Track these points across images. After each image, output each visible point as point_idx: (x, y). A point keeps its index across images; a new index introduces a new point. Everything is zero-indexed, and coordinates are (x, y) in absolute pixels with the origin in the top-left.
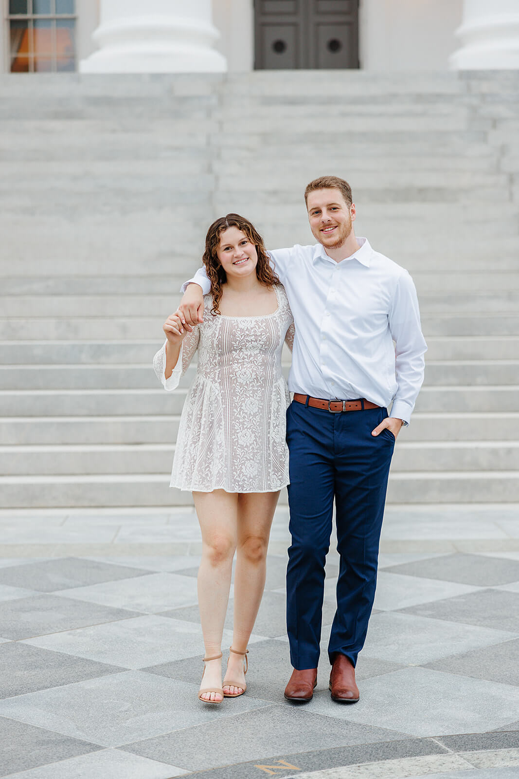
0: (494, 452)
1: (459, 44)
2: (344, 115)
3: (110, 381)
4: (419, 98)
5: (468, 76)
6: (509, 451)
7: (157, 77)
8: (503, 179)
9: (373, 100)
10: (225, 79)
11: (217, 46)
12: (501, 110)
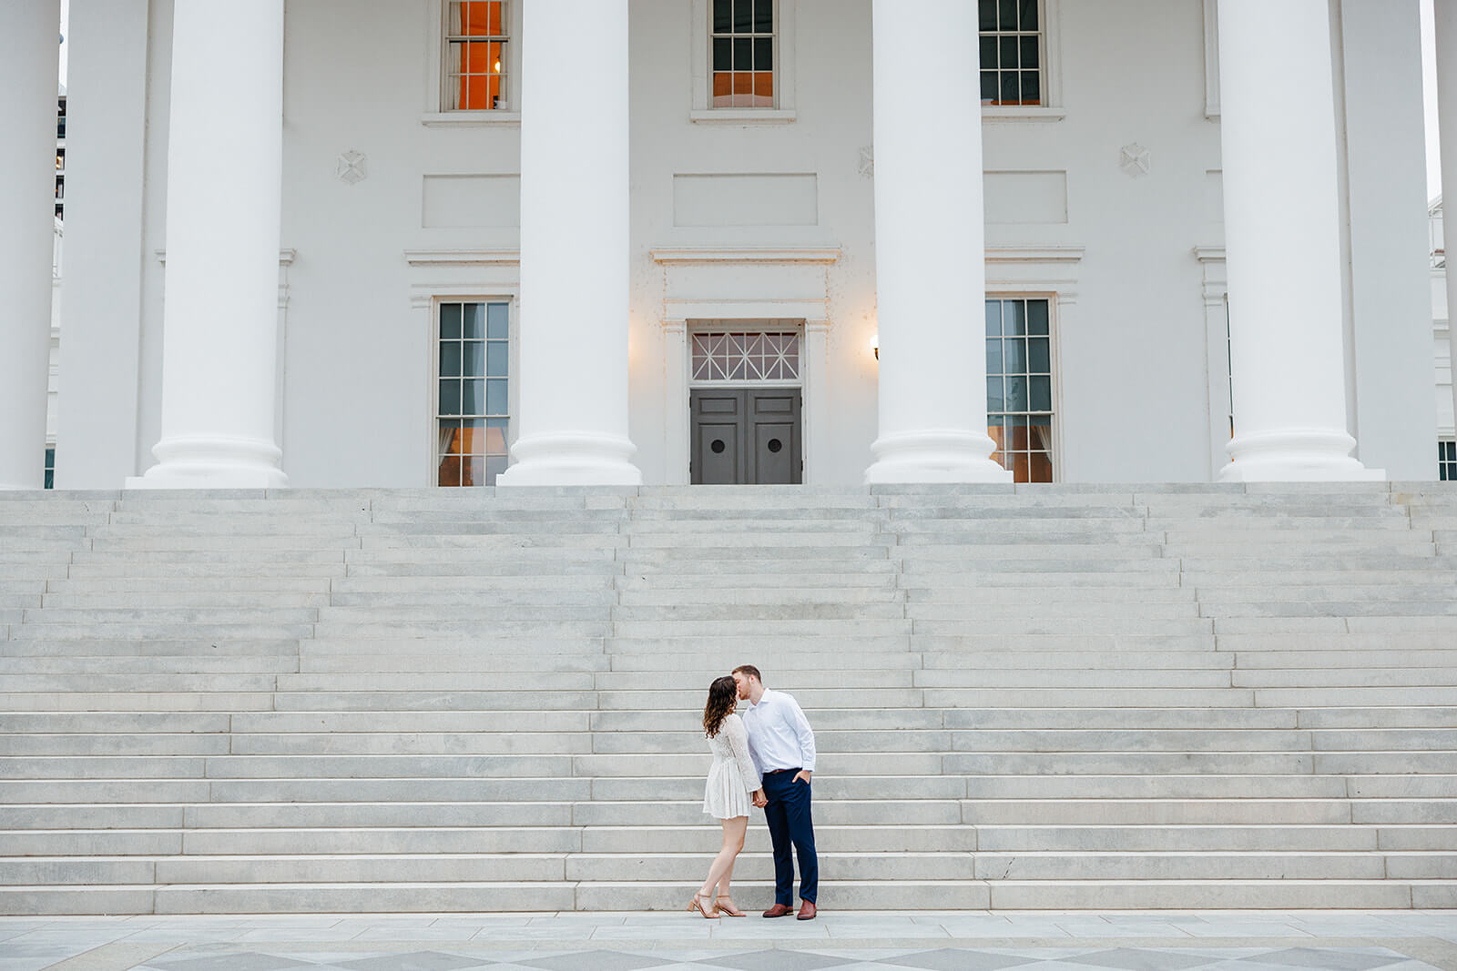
0: (843, 861)
1: (874, 458)
2: (752, 529)
3: (490, 793)
4: (827, 513)
5: (879, 490)
6: (857, 861)
7: (570, 490)
8: (899, 596)
9: (782, 515)
10: (638, 492)
11: (632, 459)
12: (907, 525)
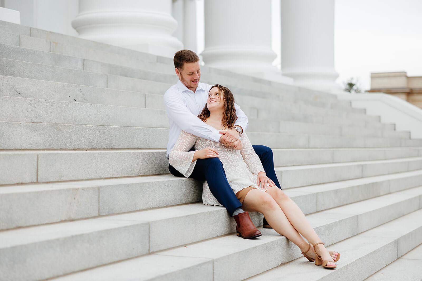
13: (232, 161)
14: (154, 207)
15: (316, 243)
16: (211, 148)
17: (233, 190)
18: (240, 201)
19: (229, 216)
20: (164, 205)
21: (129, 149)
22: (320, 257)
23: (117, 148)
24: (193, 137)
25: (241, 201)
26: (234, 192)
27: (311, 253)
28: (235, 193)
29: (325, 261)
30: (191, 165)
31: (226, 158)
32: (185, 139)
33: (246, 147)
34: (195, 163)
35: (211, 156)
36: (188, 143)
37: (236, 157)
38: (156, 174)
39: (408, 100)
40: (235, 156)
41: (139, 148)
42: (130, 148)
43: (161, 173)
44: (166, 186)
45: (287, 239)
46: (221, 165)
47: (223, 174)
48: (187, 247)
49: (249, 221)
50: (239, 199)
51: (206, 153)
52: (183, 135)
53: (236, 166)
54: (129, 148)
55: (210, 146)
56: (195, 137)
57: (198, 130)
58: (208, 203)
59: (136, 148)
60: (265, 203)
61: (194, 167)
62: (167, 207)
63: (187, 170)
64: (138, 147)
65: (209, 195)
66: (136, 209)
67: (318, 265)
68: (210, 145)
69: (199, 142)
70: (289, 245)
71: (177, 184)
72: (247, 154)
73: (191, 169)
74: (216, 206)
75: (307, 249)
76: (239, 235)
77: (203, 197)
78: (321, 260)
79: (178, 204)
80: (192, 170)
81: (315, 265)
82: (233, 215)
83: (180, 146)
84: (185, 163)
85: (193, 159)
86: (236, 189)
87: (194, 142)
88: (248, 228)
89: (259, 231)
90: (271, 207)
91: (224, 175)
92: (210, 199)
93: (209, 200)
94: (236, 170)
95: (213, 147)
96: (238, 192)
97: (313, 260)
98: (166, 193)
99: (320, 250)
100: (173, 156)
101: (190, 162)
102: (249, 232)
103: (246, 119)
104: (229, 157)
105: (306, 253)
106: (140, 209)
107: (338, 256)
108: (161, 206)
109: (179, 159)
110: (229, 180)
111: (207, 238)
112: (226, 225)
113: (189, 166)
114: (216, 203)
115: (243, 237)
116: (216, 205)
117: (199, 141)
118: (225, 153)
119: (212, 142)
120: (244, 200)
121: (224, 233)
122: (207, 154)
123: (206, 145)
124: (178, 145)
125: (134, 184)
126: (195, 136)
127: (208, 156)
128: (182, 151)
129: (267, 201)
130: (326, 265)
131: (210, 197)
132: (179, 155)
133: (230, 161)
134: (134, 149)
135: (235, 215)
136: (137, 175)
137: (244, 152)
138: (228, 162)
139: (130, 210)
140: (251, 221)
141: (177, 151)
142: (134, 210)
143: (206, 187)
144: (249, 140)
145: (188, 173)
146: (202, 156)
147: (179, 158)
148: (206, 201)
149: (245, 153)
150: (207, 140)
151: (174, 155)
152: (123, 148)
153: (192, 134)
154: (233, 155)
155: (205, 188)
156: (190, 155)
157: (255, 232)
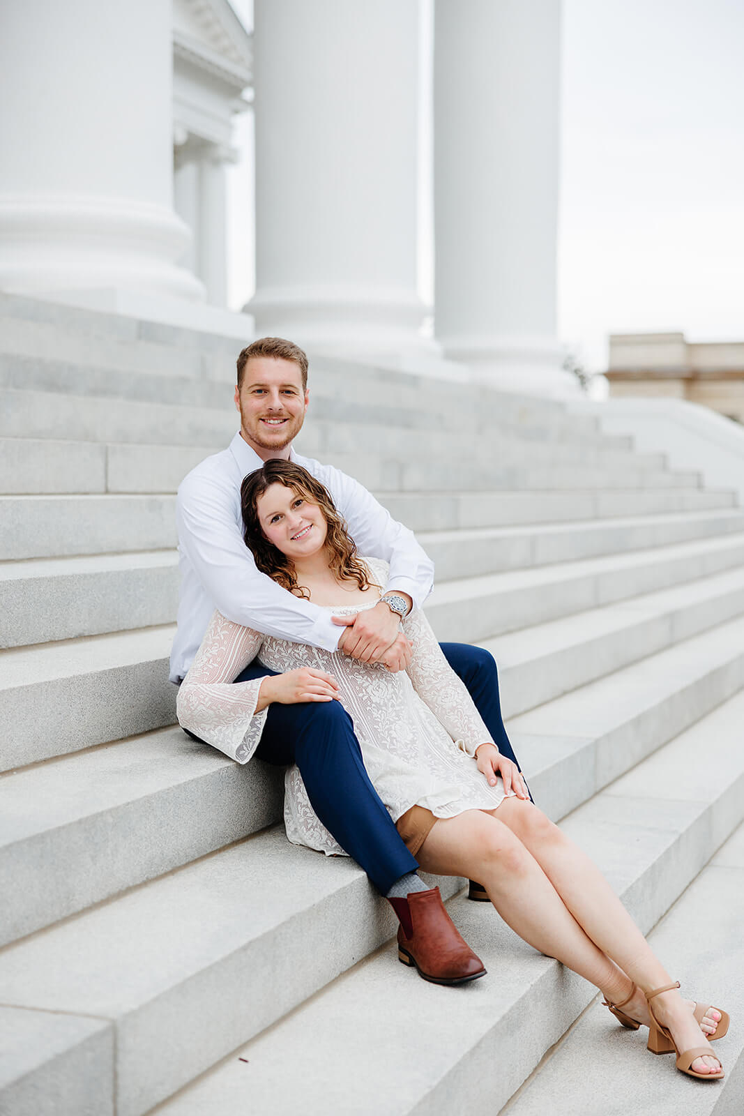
13: (381, 704)
14: (131, 884)
15: (654, 989)
16: (316, 672)
17: (386, 806)
18: (409, 846)
19: (374, 895)
20: (165, 869)
21: (56, 641)
22: (667, 1029)
23: (16, 644)
24: (251, 637)
25: (414, 847)
26: (390, 812)
27: (637, 1009)
28: (396, 817)
29: (685, 1053)
30: (253, 724)
31: (361, 695)
32: (225, 642)
33: (423, 654)
34: (265, 717)
35: (317, 698)
36: (236, 654)
37: (391, 690)
38: (139, 731)
39: (689, 397)
40: (390, 685)
41: (85, 636)
42: (56, 639)
43: (154, 727)
44: (172, 804)
45: (561, 964)
46: (349, 728)
47: (355, 755)
48: (246, 1061)
49: (442, 919)
50: (406, 841)
51: (299, 686)
52: (219, 629)
53: (392, 723)
54: (53, 639)
55: (309, 663)
56: (257, 637)
57: (271, 619)
58: (303, 841)
59: (77, 637)
60: (492, 856)
61: (262, 727)
62: (173, 872)
63: (242, 740)
64: (81, 632)
65: (305, 813)
66: (71, 911)
67: (659, 1053)
68: (308, 658)
69: (270, 650)
70: (562, 983)
71: (205, 789)
72: (426, 677)
73: (253, 737)
74: (331, 856)
75: (623, 996)
76: (408, 961)
77: (288, 814)
78: (668, 1039)
79: (209, 851)
80: (258, 740)
81: (649, 1049)
82: (390, 896)
83: (211, 667)
84: (232, 721)
85: (257, 706)
86: (398, 804)
87: (254, 650)
88: (440, 947)
89: (479, 960)
90: (513, 868)
91: (359, 762)
92: (309, 826)
93: (308, 830)
94: (391, 734)
95: (321, 664)
96: (403, 813)
97: (637, 1026)
98: (172, 827)
99: (670, 1012)
100: (188, 700)
101: (249, 715)
102: (445, 960)
103: (430, 573)
104: (370, 693)
105: (623, 1007)
106: (85, 906)
107: (723, 1022)
108: (155, 875)
109: (211, 712)
110: (372, 773)
111: (308, 996)
112: (367, 926)
113: (246, 728)
114: (332, 847)
115: (425, 974)
116: (332, 853)
117: (271, 644)
118: (360, 680)
119: (315, 651)
120: (422, 845)
121: (359, 955)
122: (302, 689)
123: (297, 658)
124: (204, 665)
125: (63, 827)
126: (258, 633)
127: (307, 696)
128: (219, 682)
129: (499, 850)
130: (691, 1068)
131: (309, 821)
132: (210, 700)
133: (376, 703)
134: (71, 639)
135: (395, 896)
136: (77, 749)
137: (418, 669)
138: (368, 708)
139: (49, 920)
140: (448, 919)
141: (199, 686)
142: (65, 914)
143: (297, 787)
144: (431, 631)
145: (245, 748)
146: (287, 696)
147: (210, 708)
148: (296, 829)
149: (420, 672)
150: (296, 644)
151: (193, 699)
152: (37, 642)
153: (248, 628)
154: (382, 683)
155: (293, 787)
156: (247, 694)
157: (467, 965)
